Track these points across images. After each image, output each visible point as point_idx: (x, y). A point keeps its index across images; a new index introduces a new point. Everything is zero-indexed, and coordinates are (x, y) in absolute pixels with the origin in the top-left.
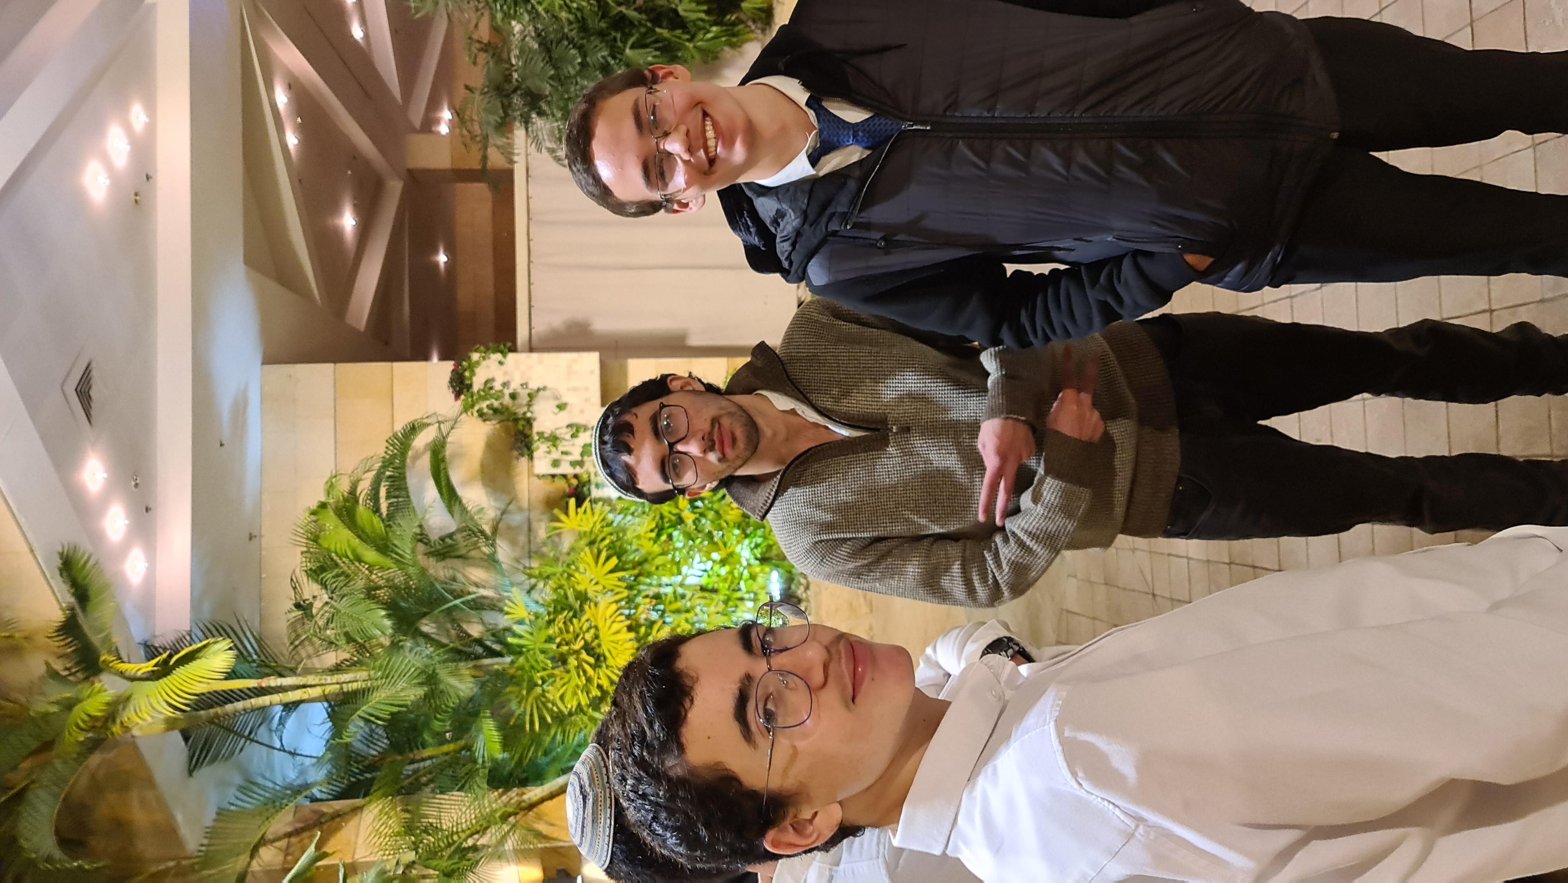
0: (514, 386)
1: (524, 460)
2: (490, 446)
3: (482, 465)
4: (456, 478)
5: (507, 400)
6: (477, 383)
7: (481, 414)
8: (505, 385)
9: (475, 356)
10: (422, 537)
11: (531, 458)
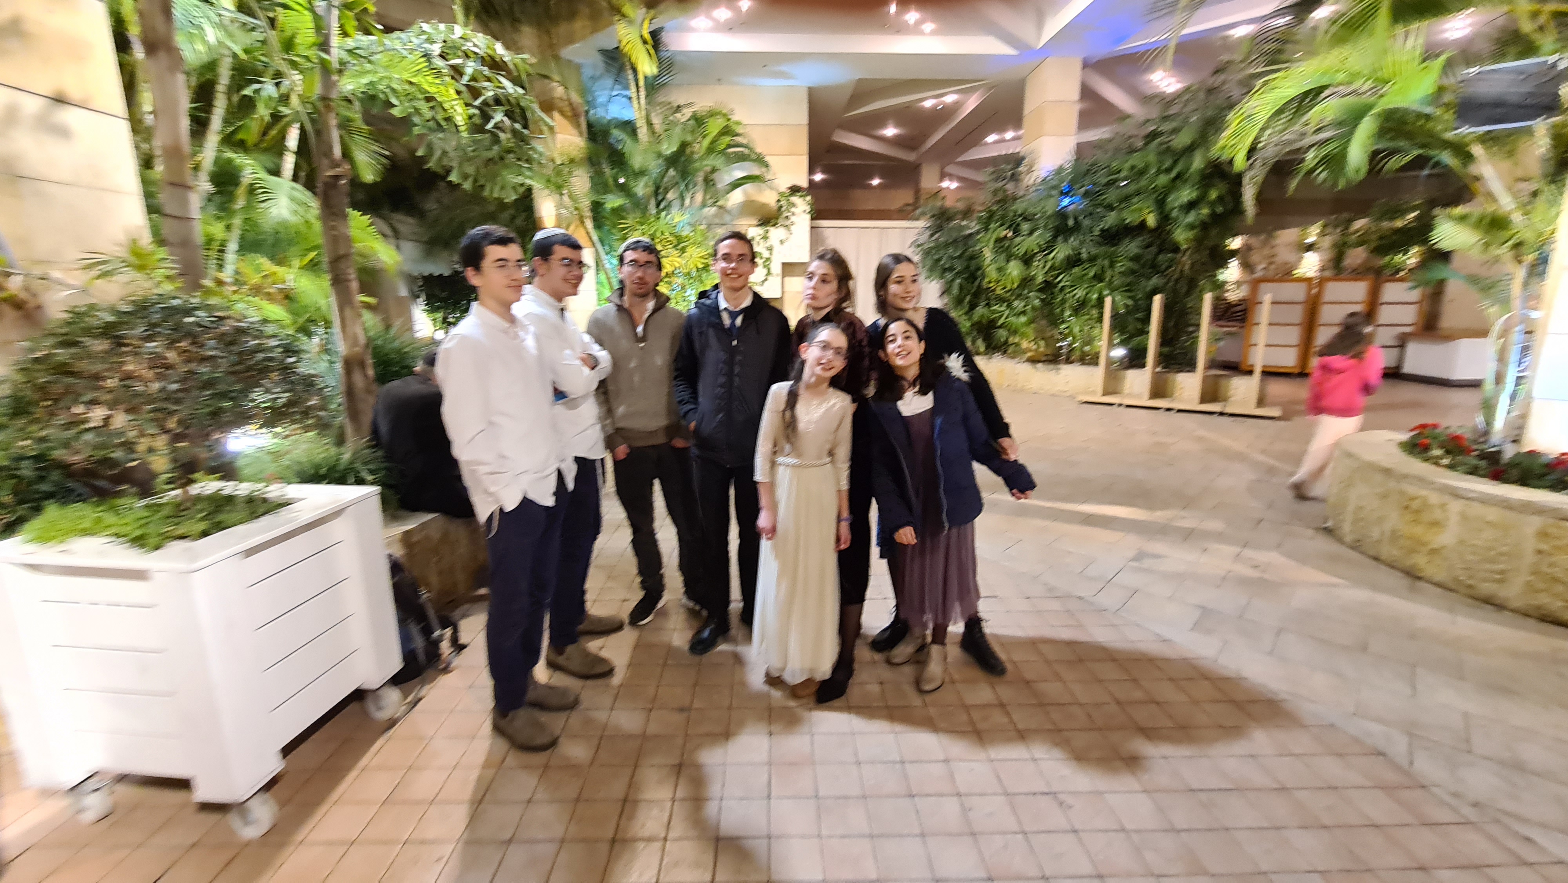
0: (793, 219)
1: (755, 222)
2: (764, 205)
3: (752, 201)
4: (748, 187)
5: (785, 214)
6: (795, 199)
7: (779, 201)
8: (793, 214)
9: (809, 198)
10: (714, 170)
11: (758, 226)
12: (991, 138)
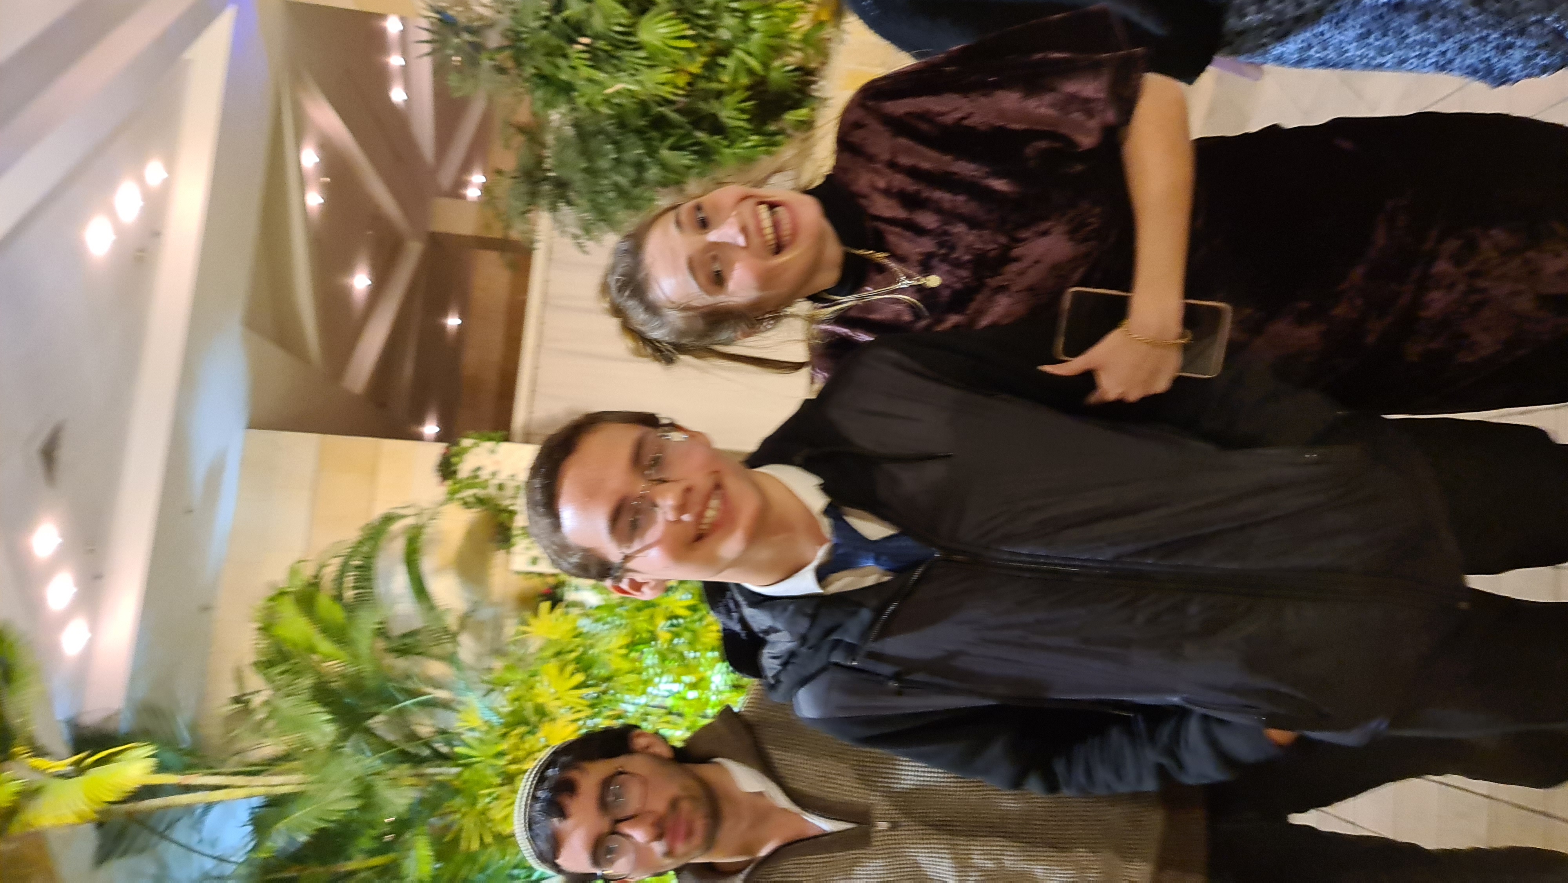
0: (502, 476)
1: (501, 554)
2: (470, 534)
3: (459, 553)
4: (427, 564)
5: (493, 490)
6: (465, 468)
7: (464, 503)
8: (494, 474)
9: (466, 442)
10: (383, 633)
11: (509, 552)
12: (398, 95)
